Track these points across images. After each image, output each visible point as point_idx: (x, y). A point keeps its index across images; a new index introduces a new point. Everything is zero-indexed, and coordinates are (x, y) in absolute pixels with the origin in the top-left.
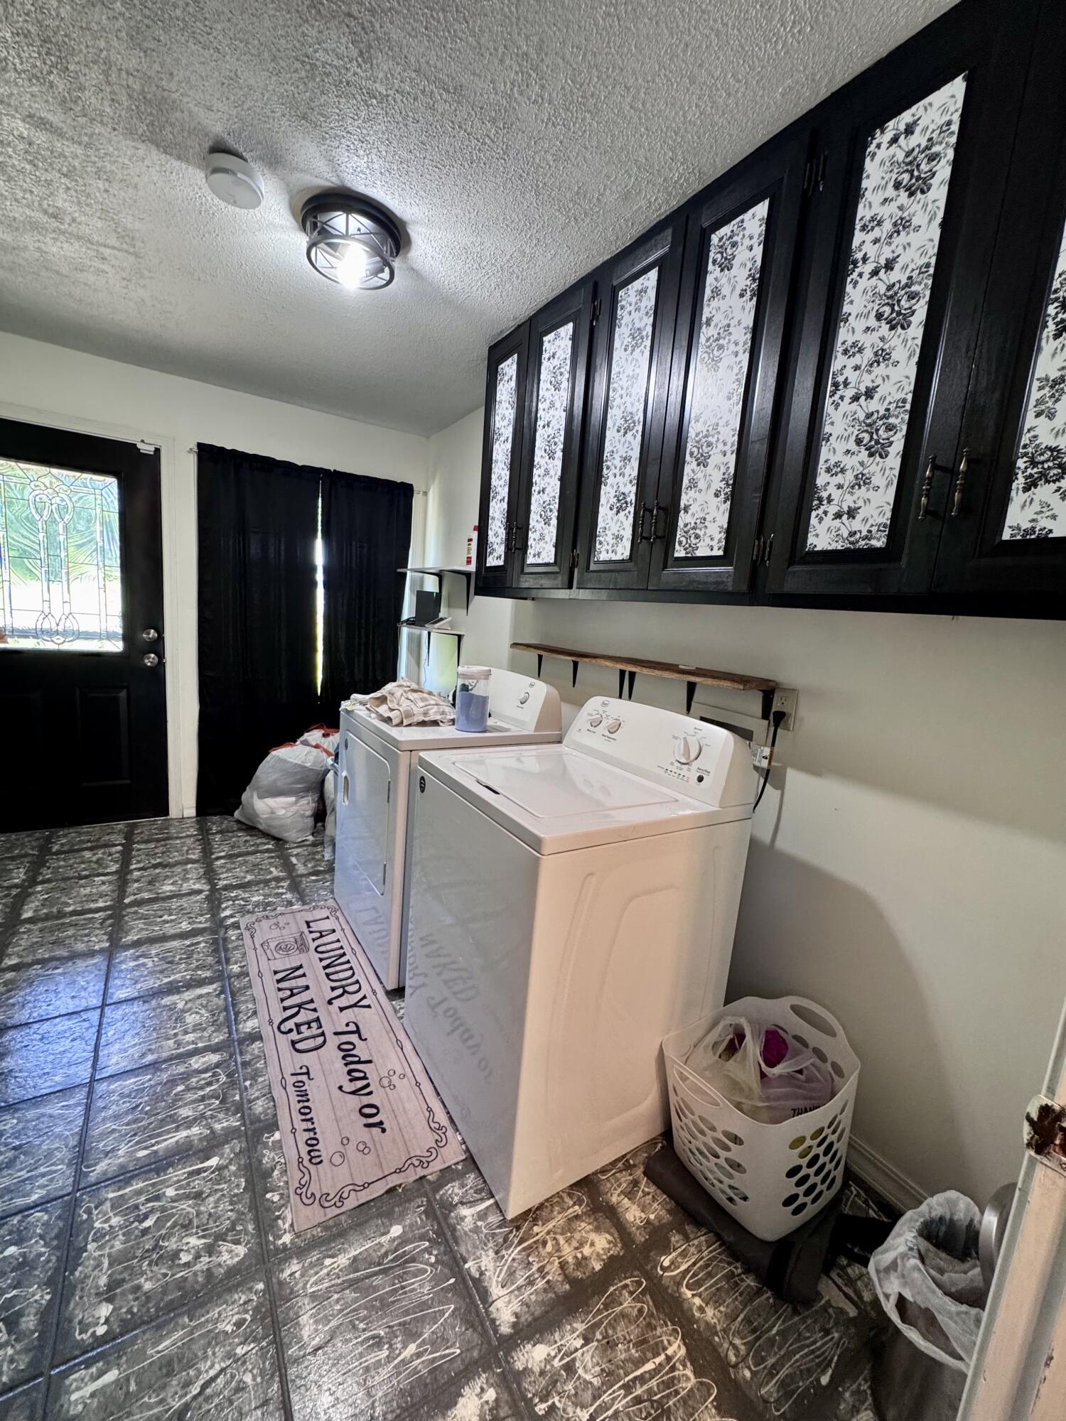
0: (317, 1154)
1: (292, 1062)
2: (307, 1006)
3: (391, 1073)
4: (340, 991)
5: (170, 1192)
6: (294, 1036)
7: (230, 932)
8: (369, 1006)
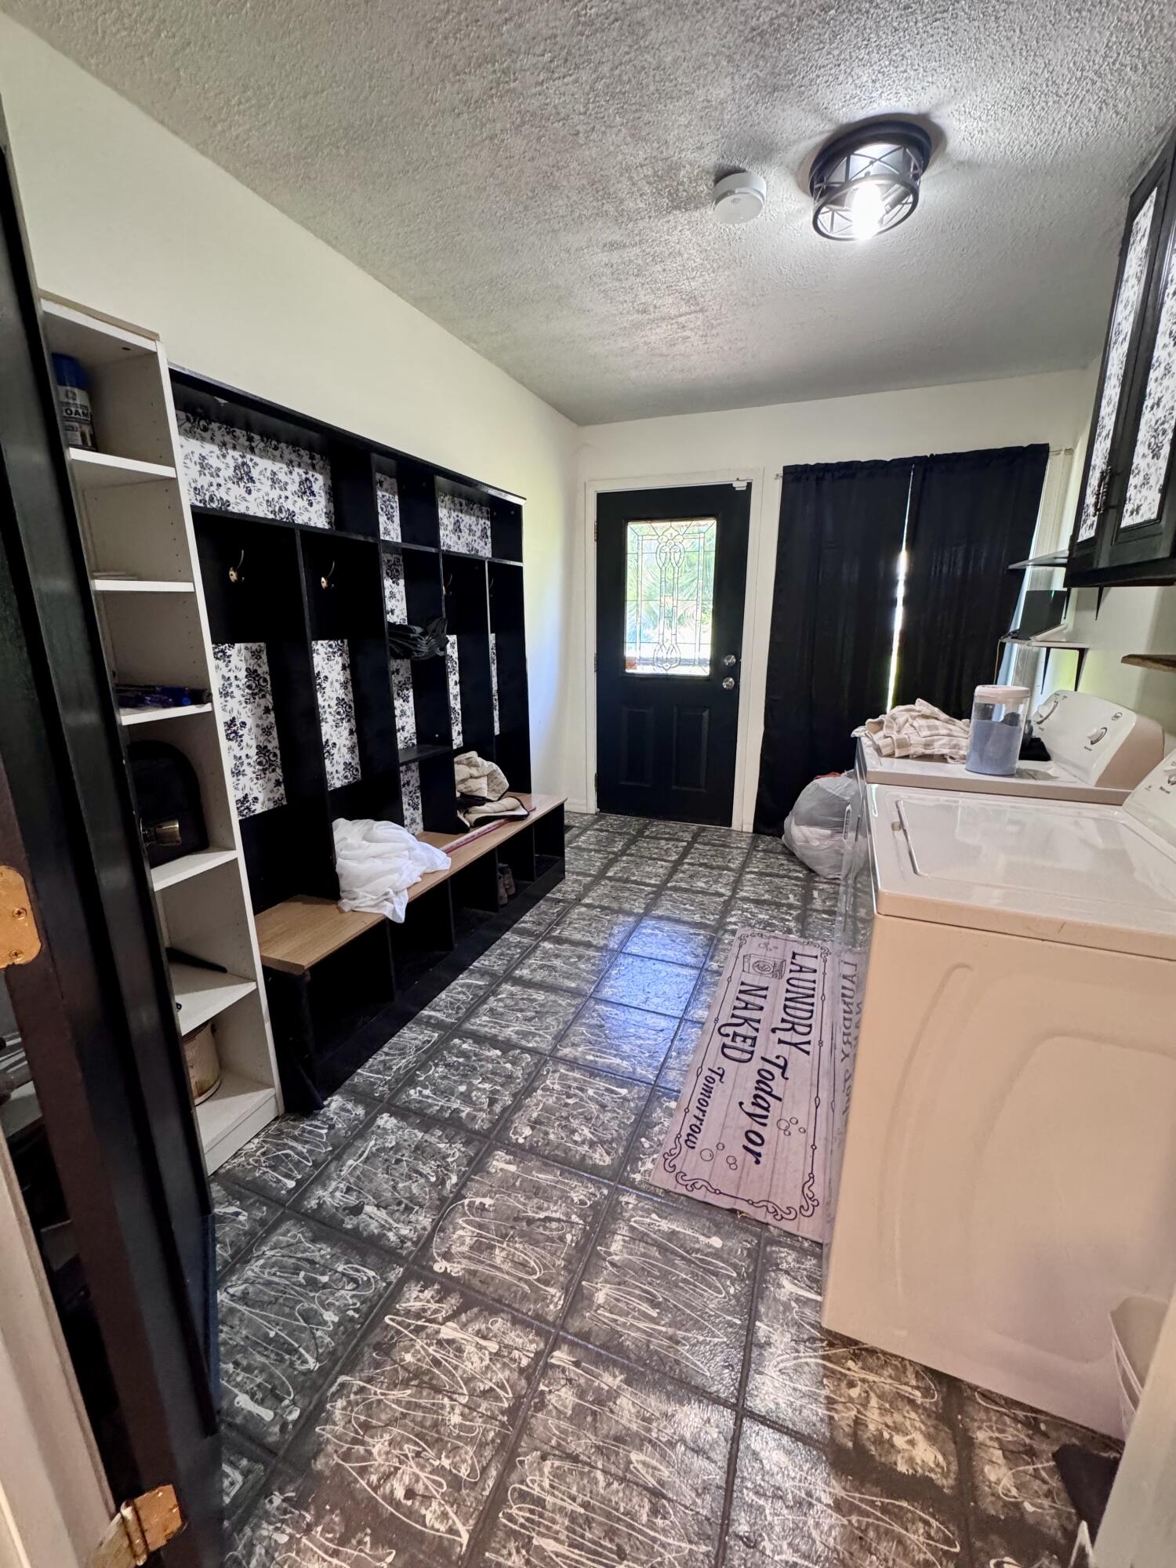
0: (694, 1139)
1: (714, 1059)
2: (752, 1023)
3: (794, 1121)
4: (789, 1026)
5: (591, 1092)
6: (728, 1041)
7: (726, 936)
8: (808, 1053)
